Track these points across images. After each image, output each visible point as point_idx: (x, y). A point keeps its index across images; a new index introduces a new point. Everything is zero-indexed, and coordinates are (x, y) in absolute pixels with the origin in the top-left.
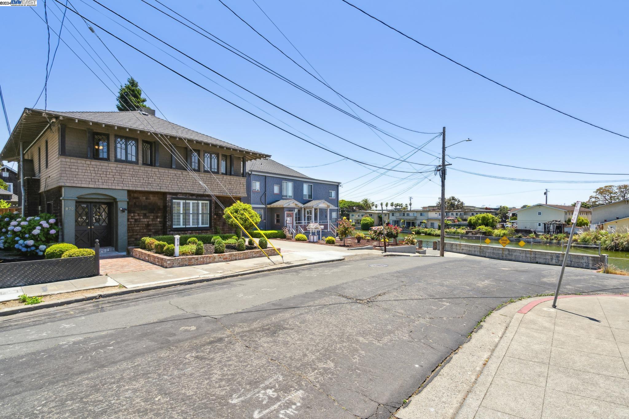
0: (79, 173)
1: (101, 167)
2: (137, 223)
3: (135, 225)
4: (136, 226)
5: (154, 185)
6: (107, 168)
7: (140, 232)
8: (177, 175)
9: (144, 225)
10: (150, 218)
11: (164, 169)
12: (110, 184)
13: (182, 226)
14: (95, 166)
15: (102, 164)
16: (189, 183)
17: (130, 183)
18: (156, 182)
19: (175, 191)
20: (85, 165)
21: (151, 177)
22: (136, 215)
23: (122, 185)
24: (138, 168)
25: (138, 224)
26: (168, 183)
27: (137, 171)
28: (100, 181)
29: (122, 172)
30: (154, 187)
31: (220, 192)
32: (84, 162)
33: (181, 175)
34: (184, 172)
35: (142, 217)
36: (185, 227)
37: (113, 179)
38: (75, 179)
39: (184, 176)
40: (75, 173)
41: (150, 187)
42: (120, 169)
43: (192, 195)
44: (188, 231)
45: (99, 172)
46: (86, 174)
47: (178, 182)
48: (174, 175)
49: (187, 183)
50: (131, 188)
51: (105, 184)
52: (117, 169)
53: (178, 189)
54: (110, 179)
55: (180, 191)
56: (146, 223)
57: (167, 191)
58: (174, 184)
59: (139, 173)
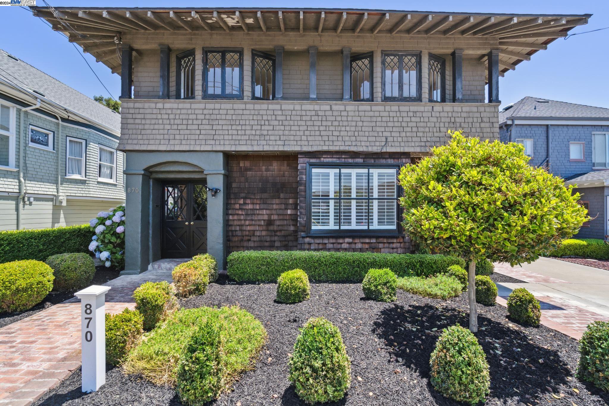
2: (249, 218)
4: (247, 223)
5: (272, 138)
6: (190, 111)
8: (320, 113)
9: (262, 223)
10: (273, 209)
11: (292, 104)
12: (193, 142)
13: (332, 226)
16: (348, 128)
17: (226, 137)
18: (276, 133)
19: (315, 149)
21: (267, 123)
22: (249, 201)
23: (213, 142)
24: (243, 106)
25: (252, 220)
26: (302, 133)
27: (241, 112)
28: (177, 137)
29: (213, 117)
30: (271, 143)
31: (423, 144)
33: (330, 113)
34: (336, 104)
35: (258, 207)
36: (337, 228)
37: (198, 132)
39: (335, 113)
41: (264, 143)
42: (211, 112)
43: (355, 155)
44: (344, 237)
47: (322, 128)
48: (313, 113)
49: (343, 129)
50: (227, 148)
51: (184, 142)
52: (205, 112)
53: (322, 143)
54: (193, 132)
55: (325, 148)
56: (264, 218)
57: (297, 149)
58: (313, 133)
59: (243, 117)
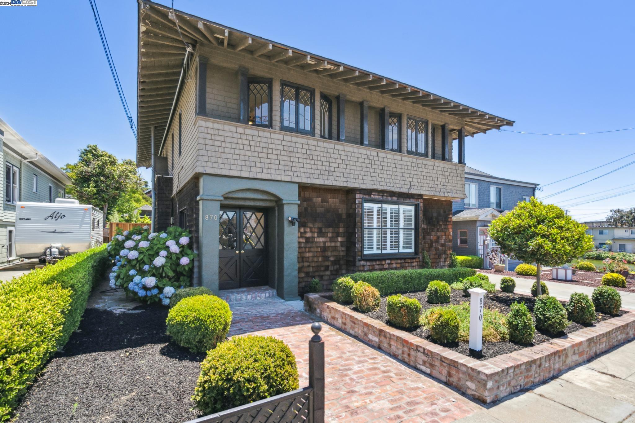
0: (227, 150)
1: (259, 139)
2: (309, 245)
3: (305, 248)
4: (307, 250)
5: (338, 174)
6: (269, 141)
7: (313, 261)
8: (371, 158)
9: (319, 249)
10: (327, 237)
11: (352, 147)
12: (273, 172)
13: (375, 251)
14: (250, 138)
15: (261, 134)
16: (388, 172)
17: (302, 170)
18: (341, 170)
19: (369, 187)
20: (235, 135)
21: (334, 161)
22: (308, 230)
23: (291, 174)
24: (315, 143)
25: (311, 247)
26: (358, 173)
27: (313, 148)
28: (258, 165)
29: (291, 149)
30: (337, 179)
31: (430, 189)
32: (233, 129)
33: (376, 158)
34: (381, 152)
35: (316, 235)
36: (379, 252)
37: (277, 162)
38: (220, 160)
39: (380, 159)
40: (220, 150)
41: (332, 178)
42: (288, 144)
43: (392, 194)
44: (385, 260)
45: (257, 149)
46: (237, 152)
47: (372, 170)
48: (366, 157)
49: (385, 172)
50: (304, 180)
51: (265, 171)
52: (284, 143)
53: (372, 183)
54: (273, 161)
55: (375, 187)
56: (322, 245)
57: (356, 186)
58: (366, 174)
59: (316, 153)
